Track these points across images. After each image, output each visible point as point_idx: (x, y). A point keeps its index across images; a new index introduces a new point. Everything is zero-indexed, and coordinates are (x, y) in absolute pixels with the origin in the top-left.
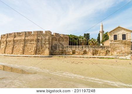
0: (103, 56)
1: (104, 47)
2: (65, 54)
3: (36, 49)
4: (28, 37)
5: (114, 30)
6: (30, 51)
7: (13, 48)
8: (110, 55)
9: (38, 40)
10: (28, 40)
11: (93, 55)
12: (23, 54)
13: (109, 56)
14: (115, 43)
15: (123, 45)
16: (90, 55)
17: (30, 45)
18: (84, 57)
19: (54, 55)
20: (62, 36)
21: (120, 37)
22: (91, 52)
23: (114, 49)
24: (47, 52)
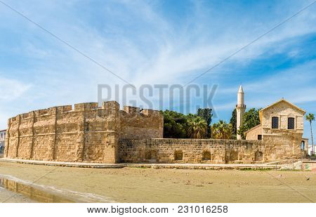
0: (247, 165)
1: (252, 144)
2: (155, 161)
3: (82, 147)
4: (62, 118)
5: (272, 107)
6: (69, 153)
7: (33, 144)
8: (263, 161)
9: (86, 126)
10: (63, 125)
11: (226, 162)
12: (54, 159)
13: (262, 165)
14: (273, 134)
15: (288, 141)
16: (219, 163)
17: (69, 137)
18: (205, 169)
19: (128, 162)
20: (146, 114)
21: (283, 124)
22: (222, 155)
23: (272, 149)
24: (109, 154)
